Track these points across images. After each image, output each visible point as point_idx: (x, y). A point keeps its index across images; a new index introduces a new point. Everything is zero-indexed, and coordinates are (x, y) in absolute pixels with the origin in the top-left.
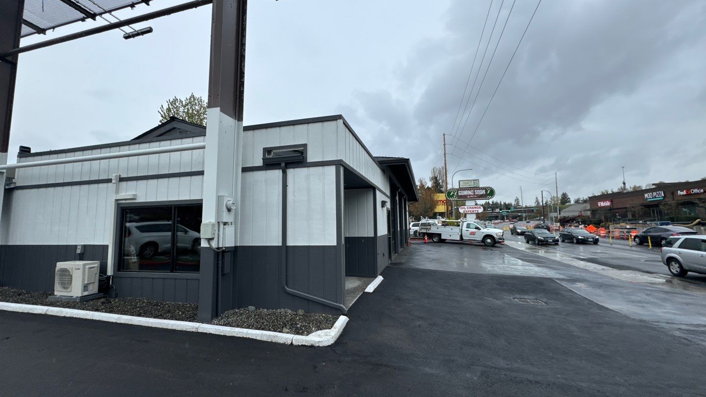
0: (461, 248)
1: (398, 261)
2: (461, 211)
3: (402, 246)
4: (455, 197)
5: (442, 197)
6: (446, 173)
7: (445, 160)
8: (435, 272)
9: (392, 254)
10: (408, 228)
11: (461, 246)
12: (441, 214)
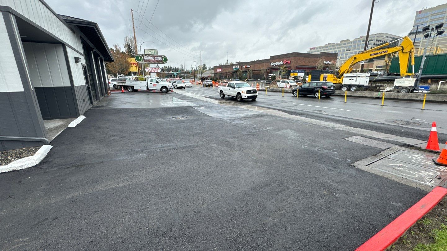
2: (147, 70)
3: (102, 95)
6: (136, 42)
7: (134, 32)
8: (127, 109)
9: (93, 101)
10: (107, 82)
11: (148, 93)
12: (135, 73)
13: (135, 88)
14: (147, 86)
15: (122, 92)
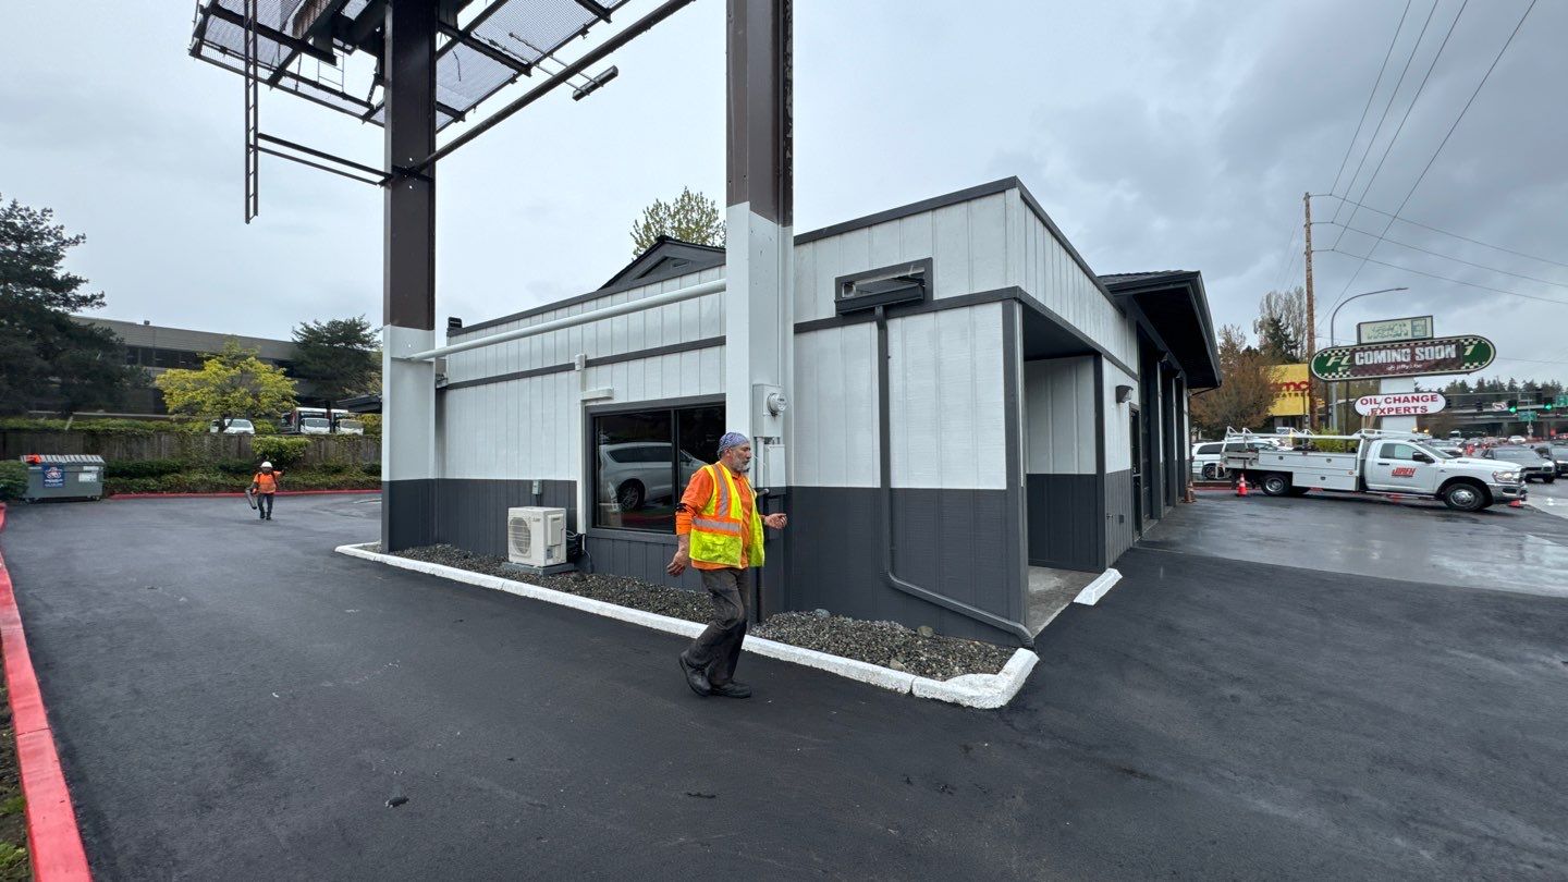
0: (1360, 513)
1: (1162, 537)
2: (1363, 408)
3: (1169, 500)
4: (1344, 372)
5: (1298, 373)
6: (1310, 306)
7: (1309, 270)
8: (1274, 569)
9: (1144, 520)
10: (1187, 457)
11: (1362, 507)
12: (1293, 421)
13: (1296, 483)
14: (1357, 473)
15: (1238, 495)
